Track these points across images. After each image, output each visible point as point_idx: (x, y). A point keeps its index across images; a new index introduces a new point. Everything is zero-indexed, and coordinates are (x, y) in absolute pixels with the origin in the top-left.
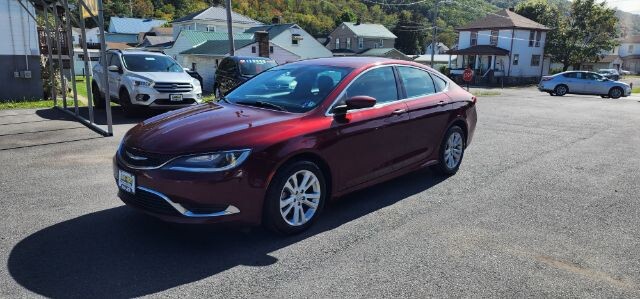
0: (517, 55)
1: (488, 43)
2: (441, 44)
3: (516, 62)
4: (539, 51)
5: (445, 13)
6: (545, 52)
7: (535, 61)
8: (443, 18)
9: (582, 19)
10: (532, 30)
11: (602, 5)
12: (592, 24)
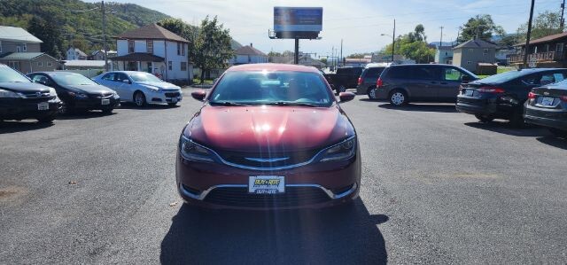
0: (170, 62)
1: (145, 51)
2: (77, 50)
3: (170, 68)
4: (185, 59)
5: (73, 21)
6: (189, 60)
7: (183, 67)
8: (71, 25)
9: (210, 36)
10: (178, 42)
11: (221, 26)
12: (217, 40)
